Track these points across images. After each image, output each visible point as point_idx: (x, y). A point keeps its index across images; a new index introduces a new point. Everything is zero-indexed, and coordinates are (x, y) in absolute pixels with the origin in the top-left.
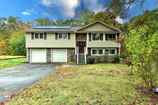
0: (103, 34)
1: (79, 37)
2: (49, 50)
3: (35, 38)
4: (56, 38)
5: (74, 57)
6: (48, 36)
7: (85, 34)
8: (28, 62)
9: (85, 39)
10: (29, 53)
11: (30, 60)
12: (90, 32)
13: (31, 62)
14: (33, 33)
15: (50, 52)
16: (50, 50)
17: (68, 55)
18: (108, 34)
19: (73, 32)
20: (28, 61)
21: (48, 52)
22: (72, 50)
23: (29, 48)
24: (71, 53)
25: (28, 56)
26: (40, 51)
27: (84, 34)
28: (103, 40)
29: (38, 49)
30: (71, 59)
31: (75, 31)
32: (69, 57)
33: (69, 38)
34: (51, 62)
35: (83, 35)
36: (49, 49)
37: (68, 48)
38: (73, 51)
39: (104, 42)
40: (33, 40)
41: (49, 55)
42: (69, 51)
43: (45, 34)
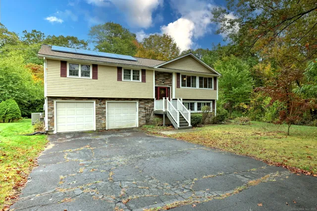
0: (195, 77)
1: (160, 80)
2: (102, 103)
3: (70, 74)
4: (119, 79)
5: (151, 116)
6: (101, 72)
7: (170, 75)
8: (47, 133)
9: (169, 82)
10: (51, 109)
11: (53, 126)
12: (178, 72)
13: (55, 132)
14: (64, 63)
15: (103, 106)
16: (105, 104)
17: (139, 113)
18: (202, 78)
19: (152, 68)
20: (47, 130)
21: (99, 108)
22: (148, 102)
23: (51, 98)
24: (145, 109)
25: (49, 118)
26: (78, 104)
27: (167, 74)
28: (195, 87)
29: (76, 100)
30: (146, 121)
31: (156, 67)
32: (142, 117)
33: (144, 80)
34: (107, 129)
35: (166, 76)
36: (101, 100)
37: (140, 100)
38: (149, 106)
39: (197, 89)
40: (63, 78)
41: (101, 114)
42: (142, 104)
43: (95, 67)
